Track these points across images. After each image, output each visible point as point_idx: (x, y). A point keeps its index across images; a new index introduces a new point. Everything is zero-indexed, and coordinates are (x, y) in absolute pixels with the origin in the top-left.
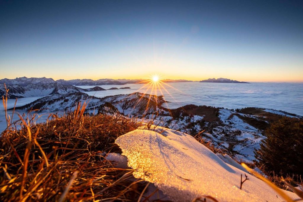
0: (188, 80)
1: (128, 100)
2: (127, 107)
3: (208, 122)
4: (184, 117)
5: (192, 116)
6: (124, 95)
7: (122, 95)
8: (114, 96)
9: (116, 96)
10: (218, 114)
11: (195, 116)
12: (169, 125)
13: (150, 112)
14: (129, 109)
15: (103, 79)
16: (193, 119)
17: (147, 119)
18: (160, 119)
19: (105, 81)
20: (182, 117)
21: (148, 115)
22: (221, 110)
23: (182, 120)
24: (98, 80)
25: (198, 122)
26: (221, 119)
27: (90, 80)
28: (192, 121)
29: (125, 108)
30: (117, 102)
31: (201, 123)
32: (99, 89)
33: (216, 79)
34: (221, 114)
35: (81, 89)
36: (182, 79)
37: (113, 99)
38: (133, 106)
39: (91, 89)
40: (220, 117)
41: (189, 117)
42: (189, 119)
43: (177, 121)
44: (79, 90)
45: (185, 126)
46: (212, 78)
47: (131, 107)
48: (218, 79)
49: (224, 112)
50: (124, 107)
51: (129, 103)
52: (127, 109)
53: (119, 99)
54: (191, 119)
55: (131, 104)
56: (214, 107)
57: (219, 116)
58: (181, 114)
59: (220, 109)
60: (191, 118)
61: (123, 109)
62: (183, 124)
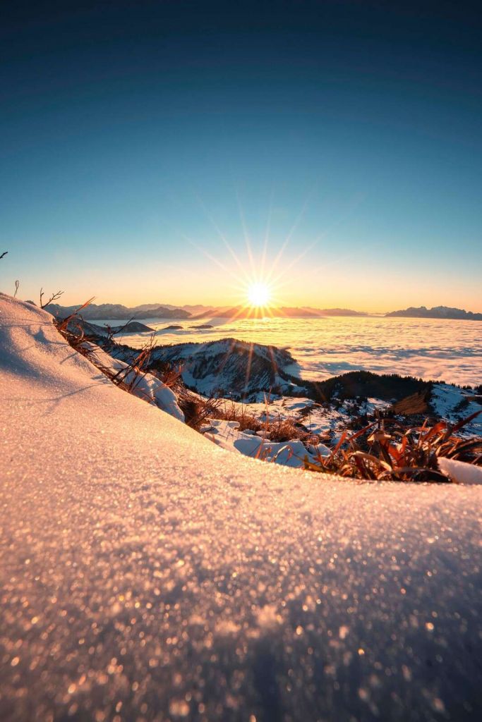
0: (357, 310)
1: (207, 356)
2: (204, 373)
3: (404, 415)
4: (342, 401)
5: (363, 400)
6: (197, 344)
7: (193, 343)
8: (175, 346)
9: (180, 347)
10: (429, 397)
11: (372, 400)
12: (304, 420)
13: (260, 387)
14: (209, 377)
15: (150, 306)
16: (365, 408)
17: (251, 403)
18: (283, 405)
19: (153, 309)
20: (338, 402)
21: (255, 394)
22: (439, 387)
23: (337, 409)
24: (137, 307)
25: (379, 415)
26: (437, 410)
27: (118, 306)
28: (362, 411)
29: (199, 375)
30: (182, 360)
31: (388, 418)
32: (138, 328)
33: (429, 308)
34: (437, 397)
35: (98, 327)
37: (171, 354)
38: (218, 370)
39: (120, 327)
40: (435, 404)
41: (355, 401)
42: (355, 405)
43: (325, 412)
44: (93, 329)
45: (345, 423)
46: (417, 306)
47: (214, 373)
48: (432, 309)
49: (444, 391)
50: (197, 374)
51: (209, 364)
52: (204, 377)
53: (185, 354)
54: (360, 407)
55: (213, 367)
56: (421, 380)
57: (431, 401)
58: (336, 394)
59: (434, 385)
60: (361, 405)
61: (194, 376)
62: (340, 419)
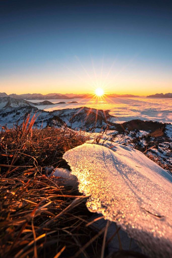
0: (135, 95)
1: (75, 114)
2: (74, 121)
3: (154, 137)
4: (129, 131)
5: (138, 131)
6: (71, 109)
7: (69, 109)
8: (62, 110)
9: (64, 111)
10: (164, 130)
11: (141, 131)
12: (114, 139)
13: (96, 126)
14: (76, 122)
15: (52, 94)
16: (139, 134)
17: (93, 132)
18: (106, 133)
19: (53, 95)
20: (128, 132)
21: (95, 129)
22: (168, 125)
23: (127, 135)
24: (47, 95)
25: (144, 137)
26: (167, 135)
27: (39, 94)
28: (137, 136)
29: (72, 122)
30: (65, 116)
31: (147, 138)
32: (47, 103)
33: (164, 94)
34: (167, 130)
35: (31, 103)
36: (129, 94)
37: (61, 113)
38: (80, 120)
39: (40, 103)
40: (167, 133)
41: (135, 131)
42: (135, 133)
43: (122, 135)
44: (30, 103)
45: (131, 140)
46: (160, 93)
47: (78, 120)
48: (166, 94)
49: (171, 127)
51: (76, 117)
52: (74, 122)
53: (66, 113)
54: (137, 134)
55: (78, 118)
56: (161, 123)
57: (165, 131)
58: (127, 129)
59: (167, 125)
60: (137, 133)
61: (70, 122)
62: (128, 139)
